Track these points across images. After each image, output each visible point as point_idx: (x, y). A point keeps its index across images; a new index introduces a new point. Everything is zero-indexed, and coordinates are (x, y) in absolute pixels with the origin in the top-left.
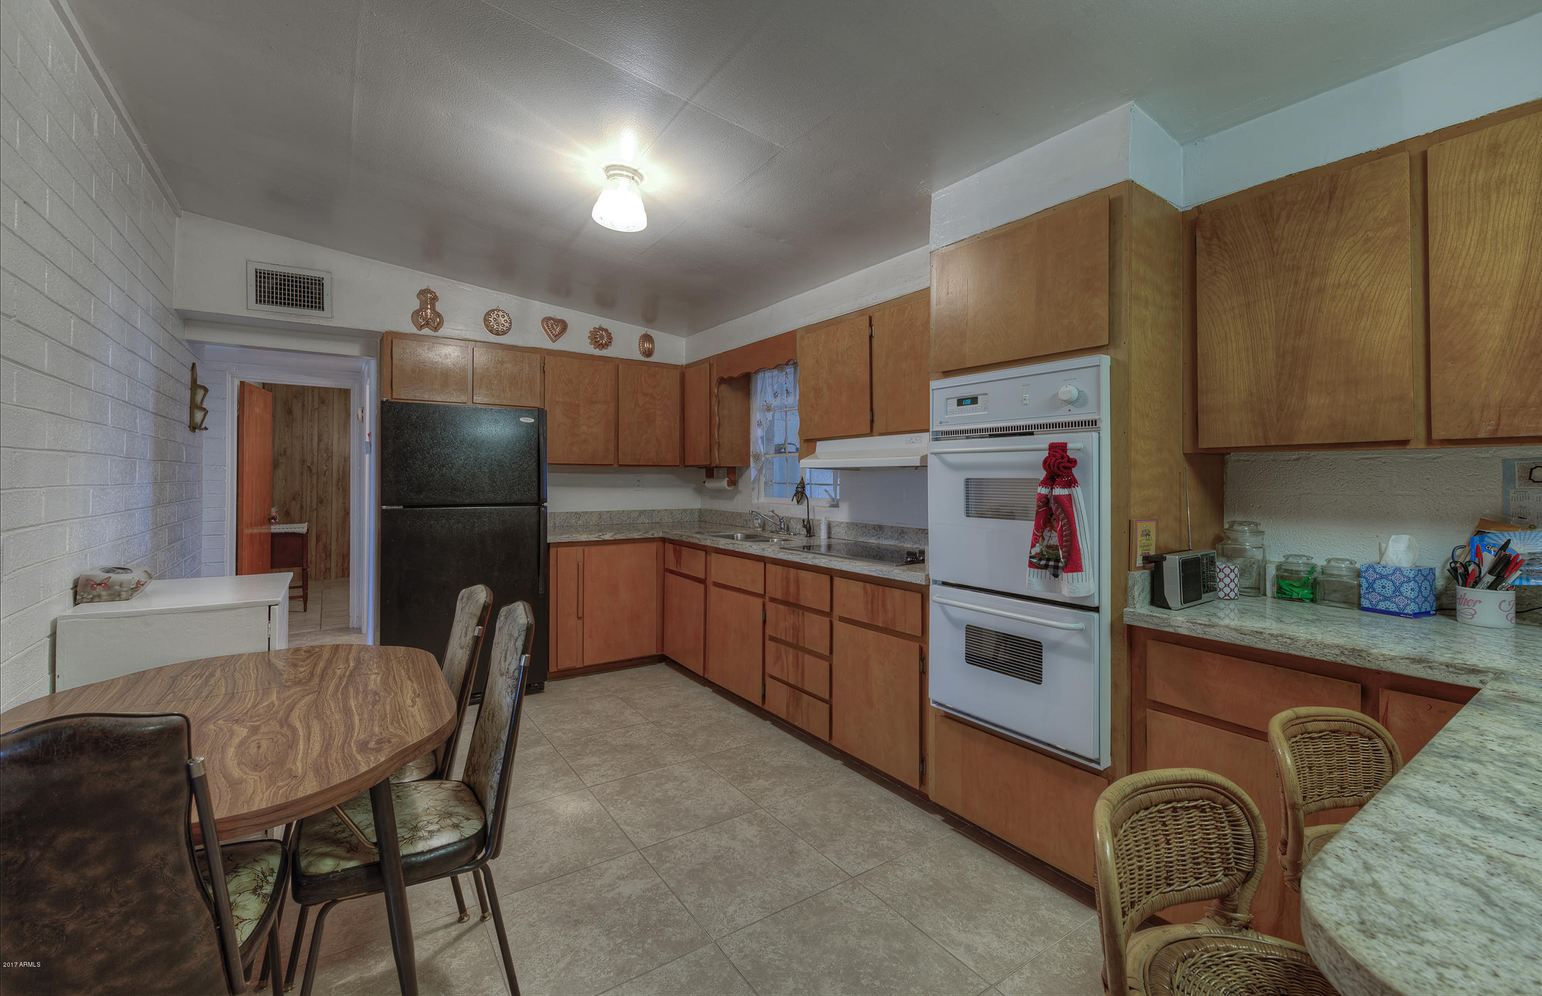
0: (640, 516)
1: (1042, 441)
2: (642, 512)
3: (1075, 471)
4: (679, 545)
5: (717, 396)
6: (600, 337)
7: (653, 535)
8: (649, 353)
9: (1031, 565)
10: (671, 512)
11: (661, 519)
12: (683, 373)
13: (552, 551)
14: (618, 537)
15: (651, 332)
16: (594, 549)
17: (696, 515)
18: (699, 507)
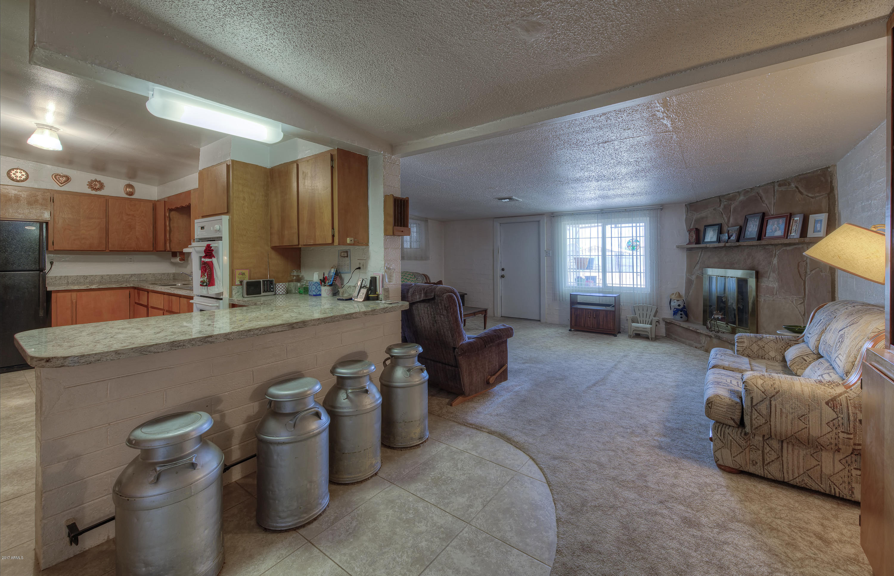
0: (131, 277)
1: (205, 244)
2: (132, 275)
3: (213, 253)
4: (138, 289)
5: (169, 217)
6: (94, 185)
7: (126, 285)
8: (131, 194)
9: (201, 285)
10: (154, 275)
11: (147, 279)
12: (155, 204)
13: (53, 295)
14: (101, 287)
15: (132, 183)
16: (84, 293)
17: (172, 276)
18: (174, 272)
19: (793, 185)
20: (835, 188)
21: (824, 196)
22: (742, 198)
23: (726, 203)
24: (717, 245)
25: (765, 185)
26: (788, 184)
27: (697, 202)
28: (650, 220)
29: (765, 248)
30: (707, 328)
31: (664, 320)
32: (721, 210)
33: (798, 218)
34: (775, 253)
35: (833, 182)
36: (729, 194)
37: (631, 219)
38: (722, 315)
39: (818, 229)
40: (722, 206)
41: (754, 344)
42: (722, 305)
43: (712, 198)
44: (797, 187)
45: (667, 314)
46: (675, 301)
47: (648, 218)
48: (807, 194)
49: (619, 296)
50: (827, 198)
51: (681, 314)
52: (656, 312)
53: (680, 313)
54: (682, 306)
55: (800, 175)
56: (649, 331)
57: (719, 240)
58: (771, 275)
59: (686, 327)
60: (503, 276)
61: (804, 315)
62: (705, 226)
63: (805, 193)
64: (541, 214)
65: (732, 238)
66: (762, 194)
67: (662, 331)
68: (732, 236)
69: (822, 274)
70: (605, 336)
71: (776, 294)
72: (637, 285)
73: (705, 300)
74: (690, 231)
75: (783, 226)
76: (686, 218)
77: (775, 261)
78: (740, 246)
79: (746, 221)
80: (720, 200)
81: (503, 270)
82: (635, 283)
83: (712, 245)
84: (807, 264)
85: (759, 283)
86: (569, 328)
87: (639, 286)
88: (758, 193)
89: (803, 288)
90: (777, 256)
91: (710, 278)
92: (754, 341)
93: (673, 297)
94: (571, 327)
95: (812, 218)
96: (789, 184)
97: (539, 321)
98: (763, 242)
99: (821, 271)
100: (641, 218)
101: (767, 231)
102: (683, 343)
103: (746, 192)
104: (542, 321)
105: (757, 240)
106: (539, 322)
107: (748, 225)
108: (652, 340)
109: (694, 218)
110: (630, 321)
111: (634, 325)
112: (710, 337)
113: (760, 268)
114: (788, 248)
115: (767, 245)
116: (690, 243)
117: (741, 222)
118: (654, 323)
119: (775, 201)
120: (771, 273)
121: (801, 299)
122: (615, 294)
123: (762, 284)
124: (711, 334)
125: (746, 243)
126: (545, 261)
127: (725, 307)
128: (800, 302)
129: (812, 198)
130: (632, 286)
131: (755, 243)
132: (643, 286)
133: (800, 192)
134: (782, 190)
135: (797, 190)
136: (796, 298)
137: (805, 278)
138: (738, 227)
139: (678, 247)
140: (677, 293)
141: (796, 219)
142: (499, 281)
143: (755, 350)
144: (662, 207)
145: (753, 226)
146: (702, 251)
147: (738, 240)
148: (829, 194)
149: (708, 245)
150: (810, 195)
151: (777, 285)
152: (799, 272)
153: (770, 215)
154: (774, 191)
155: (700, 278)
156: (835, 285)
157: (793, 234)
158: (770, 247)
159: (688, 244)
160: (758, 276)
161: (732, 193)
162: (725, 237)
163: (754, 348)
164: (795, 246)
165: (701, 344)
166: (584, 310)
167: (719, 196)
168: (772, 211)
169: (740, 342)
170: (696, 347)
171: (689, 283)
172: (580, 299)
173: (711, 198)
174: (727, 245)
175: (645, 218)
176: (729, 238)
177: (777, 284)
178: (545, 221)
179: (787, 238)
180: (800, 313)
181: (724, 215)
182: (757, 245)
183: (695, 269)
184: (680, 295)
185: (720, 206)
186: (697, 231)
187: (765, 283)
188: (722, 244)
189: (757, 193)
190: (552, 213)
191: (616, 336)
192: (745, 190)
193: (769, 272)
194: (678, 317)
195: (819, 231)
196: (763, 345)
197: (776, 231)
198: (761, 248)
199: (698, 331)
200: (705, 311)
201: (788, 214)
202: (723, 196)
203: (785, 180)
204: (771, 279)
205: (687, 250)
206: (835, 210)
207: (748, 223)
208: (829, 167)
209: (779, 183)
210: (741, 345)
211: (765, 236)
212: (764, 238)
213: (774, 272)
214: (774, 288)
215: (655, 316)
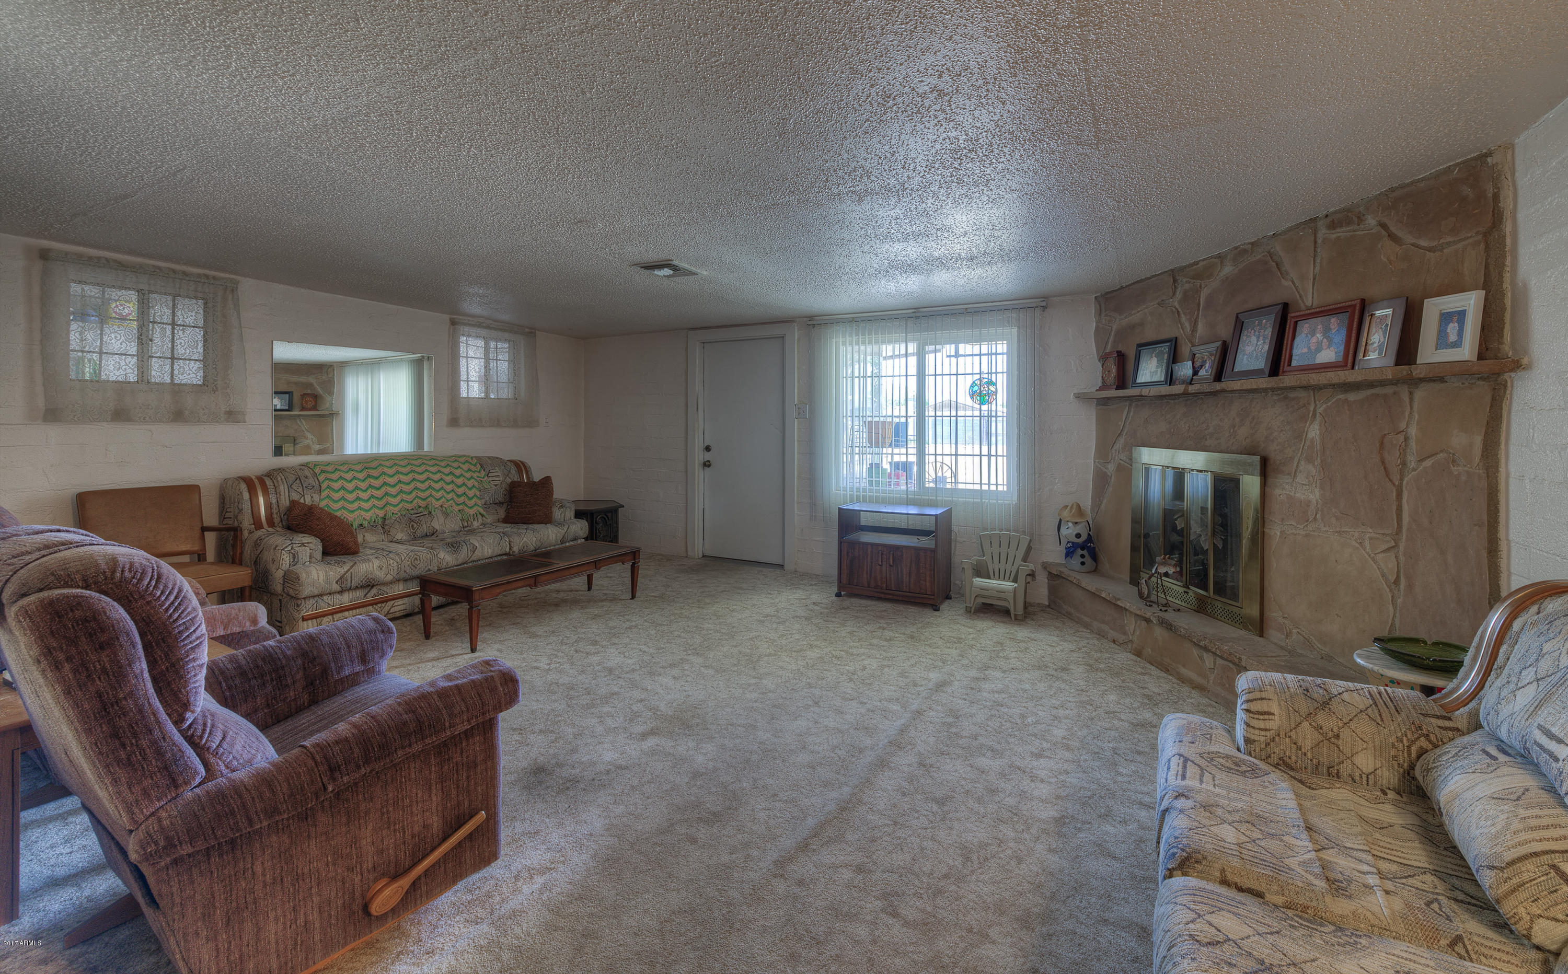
19: (1371, 221)
20: (1507, 214)
21: (1470, 241)
22: (1228, 269)
23: (1187, 286)
24: (1165, 390)
25: (1290, 229)
26: (1355, 219)
27: (1122, 288)
28: (1019, 332)
29: (1286, 398)
30: (1141, 595)
31: (1045, 566)
32: (1176, 304)
33: (1389, 311)
34: (1315, 411)
35: (1501, 196)
36: (1196, 263)
37: (977, 332)
38: (1175, 566)
39: (1453, 337)
40: (1179, 295)
41: (1306, 724)
42: (1175, 538)
43: (1156, 275)
44: (1383, 226)
45: (1053, 553)
46: (1070, 524)
47: (1015, 330)
48: (1414, 241)
49: (949, 512)
50: (1482, 246)
51: (1083, 556)
52: (1029, 549)
53: (1080, 552)
54: (1084, 537)
55: (1392, 190)
56: (1010, 597)
57: (1170, 379)
58: (1301, 468)
59: (1093, 590)
60: (707, 464)
61: (1397, 582)
62: (1139, 345)
63: (1408, 238)
64: (786, 321)
65: (1202, 373)
66: (1281, 253)
67: (1041, 593)
68: (1201, 366)
69: (1455, 470)
70: (912, 609)
71: (1315, 519)
72: (989, 484)
73: (1135, 521)
74: (1104, 358)
75: (1339, 337)
76: (1097, 329)
77: (1314, 431)
78: (1223, 391)
79: (1239, 327)
80: (1175, 281)
81: (708, 449)
82: (985, 480)
83: (1154, 391)
84: (1406, 439)
85: (1267, 489)
86: (835, 590)
87: (993, 488)
88: (1271, 255)
89: (1394, 508)
90: (1318, 418)
91: (1147, 469)
92: (1304, 711)
93: (1066, 514)
94: (841, 586)
95: (1433, 308)
96: (1360, 219)
97: (782, 566)
98: (1287, 380)
99: (1454, 461)
100: (1000, 330)
101: (1296, 352)
102: (1086, 626)
103: (1240, 253)
104: (786, 567)
105: (1270, 376)
106: (778, 572)
107: (1243, 338)
108: (1016, 619)
109: (1115, 327)
110: (969, 572)
111: (979, 581)
112: (1148, 621)
113: (1273, 451)
114: (1352, 397)
115: (1293, 388)
116: (1104, 387)
117: (1225, 332)
118: (1022, 578)
119: (1317, 269)
120: (1303, 463)
121: (1388, 538)
122: (942, 506)
123: (1277, 491)
124: (1149, 613)
125: (1239, 383)
126: (795, 428)
127: (1182, 543)
128: (1385, 546)
129: (1431, 249)
130: (977, 487)
131: (1264, 382)
132: (1000, 488)
133: (1393, 237)
134: (1338, 238)
135: (1384, 232)
136: (1373, 535)
137: (1402, 479)
138: (1219, 344)
139: (1078, 396)
140: (1075, 506)
141: (1378, 313)
142: (700, 475)
143: (1307, 744)
144: (1044, 304)
145: (1258, 341)
146: (1130, 405)
147: (1218, 377)
148: (1486, 234)
149: (1145, 392)
150: (1424, 243)
151: (1318, 494)
152: (1383, 462)
153: (1303, 307)
154: (1315, 242)
155: (1126, 470)
156: (1498, 503)
157: (1372, 356)
158: (1302, 394)
159: (1101, 389)
160: (1266, 469)
161: (1203, 260)
162: (1185, 370)
163: (1304, 738)
164: (1373, 391)
165: (1125, 633)
166: (869, 546)
167: (1172, 270)
168: (1310, 298)
169: (1259, 713)
170: (1114, 642)
171: (1101, 480)
172: (864, 520)
173: (1153, 276)
174: (1191, 389)
175: (1007, 330)
176: (1195, 373)
177: (1317, 491)
178: (795, 335)
179: (1353, 368)
180: (1383, 575)
181: (1182, 315)
182: (1265, 390)
183: (1115, 448)
184: (1080, 511)
185: (1174, 294)
186: (1121, 358)
187: (1283, 489)
188: (1178, 389)
189: (1269, 252)
190: (811, 317)
191: (937, 609)
192: (1236, 248)
193: (1296, 460)
194: (1076, 561)
195: (1457, 344)
196: (1335, 730)
197: (1319, 349)
198: (1275, 398)
199: (1119, 603)
200: (1134, 549)
201: (1358, 302)
202: (1182, 269)
203: (1347, 210)
204: (1301, 478)
205: (1097, 405)
206: (1502, 282)
207: (1245, 332)
208: (1490, 154)
209: (1330, 219)
210: (1262, 725)
211: (1289, 364)
212: (1286, 368)
213: (1310, 460)
214: (1310, 502)
215: (1025, 559)
